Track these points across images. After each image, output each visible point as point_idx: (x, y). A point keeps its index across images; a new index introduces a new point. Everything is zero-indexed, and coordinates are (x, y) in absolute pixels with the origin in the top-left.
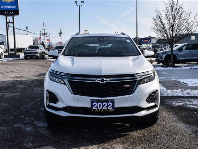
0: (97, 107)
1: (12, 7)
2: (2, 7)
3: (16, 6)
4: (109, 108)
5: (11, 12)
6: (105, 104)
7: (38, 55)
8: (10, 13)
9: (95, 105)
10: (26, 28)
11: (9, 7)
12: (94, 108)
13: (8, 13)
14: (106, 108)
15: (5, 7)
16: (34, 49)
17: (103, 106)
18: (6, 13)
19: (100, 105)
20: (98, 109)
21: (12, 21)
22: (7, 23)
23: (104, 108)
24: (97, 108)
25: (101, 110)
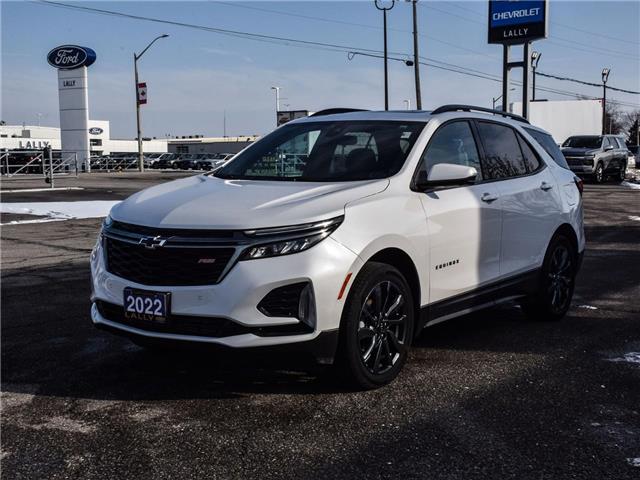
0: (134, 307)
1: (525, 12)
2: (496, 16)
3: (537, 9)
4: (156, 313)
5: (523, 32)
6: (149, 303)
7: (594, 169)
8: (517, 33)
9: (131, 300)
10: (604, 74)
11: (517, 14)
12: (129, 309)
13: (510, 34)
14: (151, 313)
15: (503, 16)
16: (581, 147)
17: (146, 306)
18: (507, 34)
19: (139, 301)
20: (136, 313)
21: (522, 60)
22: (507, 66)
23: (147, 312)
24: (133, 310)
25: (142, 314)
